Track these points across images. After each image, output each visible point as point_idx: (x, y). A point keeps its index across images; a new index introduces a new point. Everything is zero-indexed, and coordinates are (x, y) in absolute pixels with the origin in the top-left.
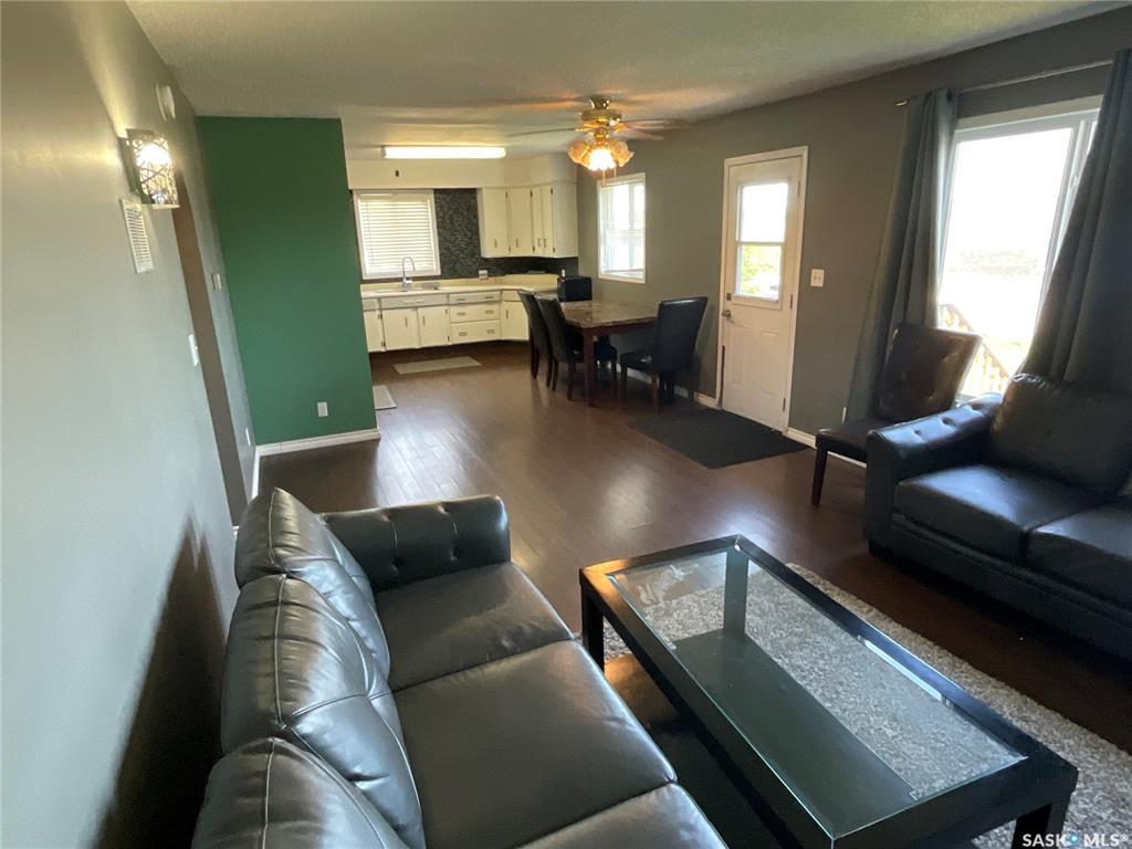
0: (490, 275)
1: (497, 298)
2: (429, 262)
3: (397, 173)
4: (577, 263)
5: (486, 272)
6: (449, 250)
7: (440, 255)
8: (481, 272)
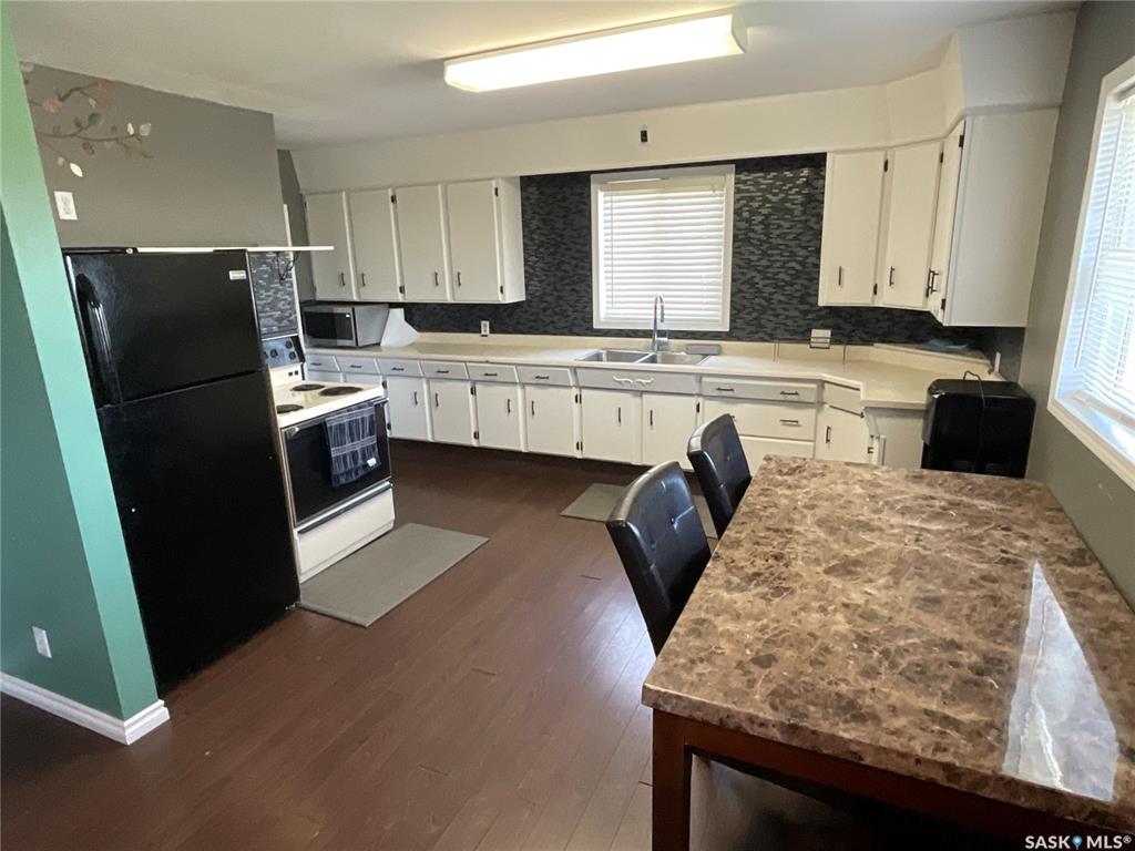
0: (835, 340)
1: (812, 398)
2: (708, 303)
3: (644, 136)
4: (1021, 340)
5: (828, 333)
6: (753, 285)
7: (733, 295)
8: (815, 333)
